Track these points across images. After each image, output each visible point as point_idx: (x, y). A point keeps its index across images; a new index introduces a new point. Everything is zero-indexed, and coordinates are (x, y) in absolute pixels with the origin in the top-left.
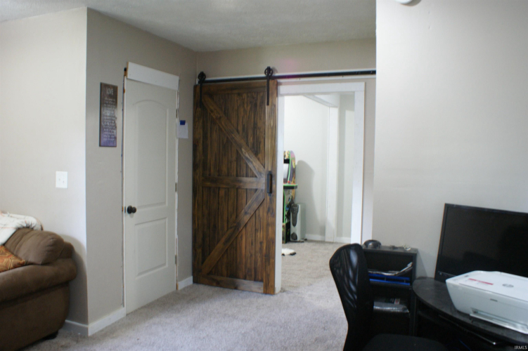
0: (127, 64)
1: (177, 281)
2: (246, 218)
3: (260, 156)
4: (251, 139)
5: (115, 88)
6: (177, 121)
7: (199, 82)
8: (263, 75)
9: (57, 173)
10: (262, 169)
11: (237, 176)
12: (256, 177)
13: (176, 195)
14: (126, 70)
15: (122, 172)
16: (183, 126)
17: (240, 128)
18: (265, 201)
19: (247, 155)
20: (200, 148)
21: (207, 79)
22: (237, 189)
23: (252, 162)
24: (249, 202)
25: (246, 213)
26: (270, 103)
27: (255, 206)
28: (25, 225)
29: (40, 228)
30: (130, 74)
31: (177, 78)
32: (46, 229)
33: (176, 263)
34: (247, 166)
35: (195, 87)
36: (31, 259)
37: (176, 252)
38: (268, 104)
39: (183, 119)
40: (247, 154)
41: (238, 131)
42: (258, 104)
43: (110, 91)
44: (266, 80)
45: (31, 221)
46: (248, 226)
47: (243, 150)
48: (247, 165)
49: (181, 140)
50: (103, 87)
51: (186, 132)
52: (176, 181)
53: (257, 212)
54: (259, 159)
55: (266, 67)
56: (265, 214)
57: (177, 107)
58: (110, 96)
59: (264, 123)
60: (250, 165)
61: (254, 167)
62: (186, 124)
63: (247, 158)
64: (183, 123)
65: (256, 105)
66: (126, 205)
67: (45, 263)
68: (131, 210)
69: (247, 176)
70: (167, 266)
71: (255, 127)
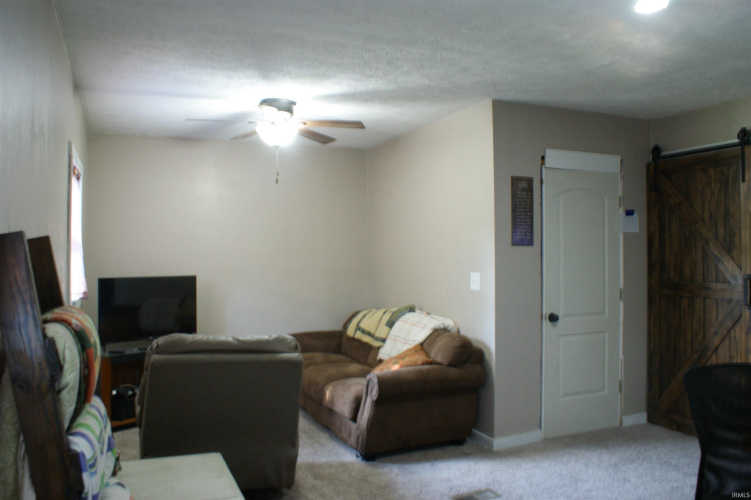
0: (545, 151)
1: (622, 414)
2: (716, 340)
3: (734, 253)
4: (721, 231)
5: (530, 181)
6: (621, 211)
7: (653, 159)
8: (736, 140)
9: (472, 274)
10: (737, 272)
11: (704, 281)
12: (729, 282)
13: (622, 304)
14: (543, 158)
15: (542, 273)
16: (630, 218)
17: (706, 216)
18: (743, 317)
19: (716, 253)
20: (656, 244)
21: (664, 153)
22: (705, 298)
23: (723, 263)
24: (720, 317)
25: (716, 333)
26: (746, 179)
27: (729, 324)
28: (442, 327)
29: (456, 330)
30: (549, 162)
31: (617, 159)
32: (462, 332)
33: (620, 390)
34: (717, 269)
35: (648, 166)
36: (439, 359)
37: (620, 376)
38: (743, 181)
39: (630, 208)
40: (715, 250)
41: (703, 220)
42: (730, 181)
43: (524, 185)
44: (739, 147)
45: (449, 323)
46: (720, 351)
47: (711, 245)
48: (716, 265)
49: (627, 236)
50: (515, 180)
51: (636, 225)
52: (622, 286)
53: (732, 332)
54: (733, 258)
55: (739, 129)
56: (743, 336)
57: (620, 193)
58: (524, 190)
59: (739, 208)
60: (721, 267)
61: (726, 268)
62: (636, 215)
63: (716, 257)
64: (629, 213)
65: (727, 183)
66: (546, 312)
67: (451, 365)
68: (553, 318)
69: (717, 281)
70: (606, 392)
71: (727, 214)
